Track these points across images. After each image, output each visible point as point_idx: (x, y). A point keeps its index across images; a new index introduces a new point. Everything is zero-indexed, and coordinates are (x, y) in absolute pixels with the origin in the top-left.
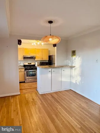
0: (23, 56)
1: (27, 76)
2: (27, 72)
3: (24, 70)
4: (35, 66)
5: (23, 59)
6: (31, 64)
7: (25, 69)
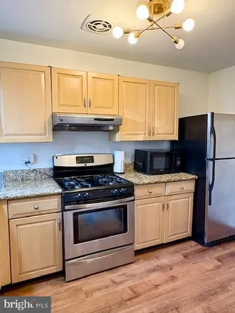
0: (53, 116)
1: (76, 241)
2: (75, 215)
3: (55, 203)
4: (113, 174)
5: (49, 137)
6: (91, 159)
7: (66, 200)
